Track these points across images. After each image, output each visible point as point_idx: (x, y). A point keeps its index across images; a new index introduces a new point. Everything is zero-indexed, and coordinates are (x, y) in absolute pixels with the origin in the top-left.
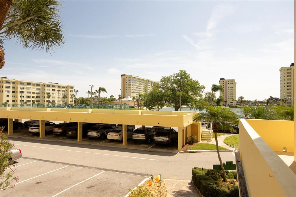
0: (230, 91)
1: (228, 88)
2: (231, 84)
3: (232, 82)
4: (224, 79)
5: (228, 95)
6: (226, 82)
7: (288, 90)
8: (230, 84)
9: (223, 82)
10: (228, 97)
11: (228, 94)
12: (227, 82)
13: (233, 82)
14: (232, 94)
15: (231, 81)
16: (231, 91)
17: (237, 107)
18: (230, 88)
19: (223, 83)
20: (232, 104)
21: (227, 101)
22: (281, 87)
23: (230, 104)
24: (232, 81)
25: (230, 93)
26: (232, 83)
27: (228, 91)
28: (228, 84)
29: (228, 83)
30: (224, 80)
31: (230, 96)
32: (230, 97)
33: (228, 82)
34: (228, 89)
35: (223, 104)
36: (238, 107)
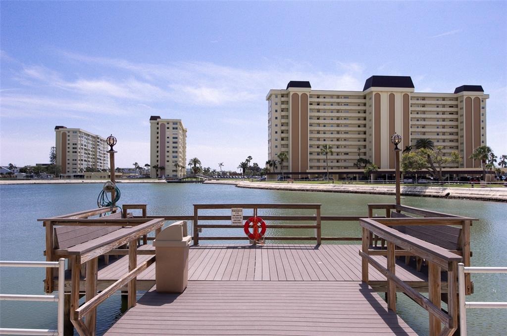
0: (171, 145)
1: (168, 138)
2: (173, 128)
3: (175, 126)
4: (159, 117)
5: (167, 154)
6: (163, 125)
7: (282, 139)
8: (171, 128)
9: (158, 124)
10: (167, 159)
11: (168, 152)
12: (166, 123)
13: (178, 126)
14: (177, 152)
15: (174, 124)
16: (175, 145)
17: (184, 180)
18: (171, 138)
19: (157, 126)
20: (175, 173)
21: (166, 168)
22: (270, 134)
23: (171, 174)
24: (176, 124)
25: (171, 149)
26: (177, 128)
27: (167, 145)
28: (167, 130)
29: (168, 128)
30: (158, 120)
31: (171, 157)
32: (171, 159)
33: (167, 126)
34: (167, 140)
35: (157, 175)
36: (187, 180)
